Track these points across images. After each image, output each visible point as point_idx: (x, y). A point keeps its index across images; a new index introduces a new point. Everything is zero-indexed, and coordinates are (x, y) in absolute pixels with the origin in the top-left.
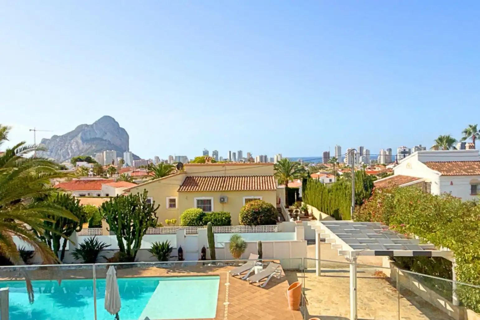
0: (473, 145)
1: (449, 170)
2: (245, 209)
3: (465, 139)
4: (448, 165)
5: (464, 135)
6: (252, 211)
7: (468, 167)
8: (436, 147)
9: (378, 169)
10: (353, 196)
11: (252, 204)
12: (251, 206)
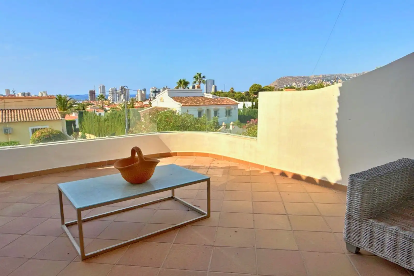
0: (199, 86)
1: (186, 102)
2: (36, 136)
3: (195, 82)
4: (186, 99)
5: (194, 80)
6: (44, 138)
7: (197, 100)
8: (177, 88)
9: (137, 105)
10: (126, 121)
11: (42, 131)
12: (41, 133)
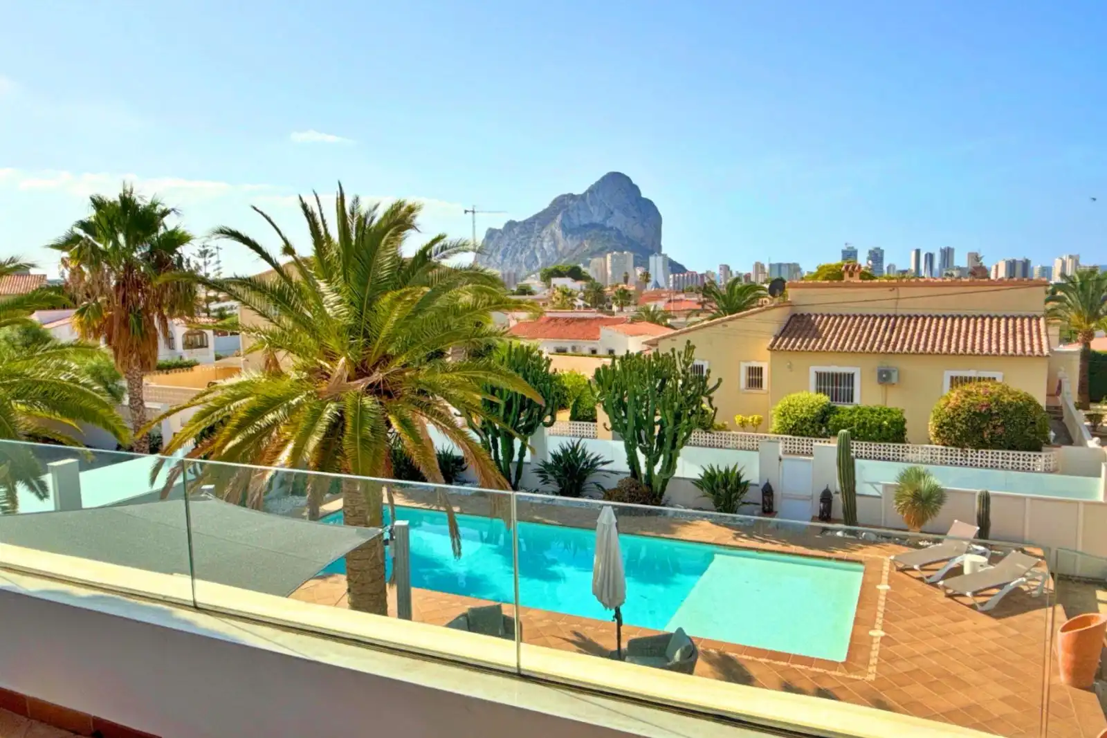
2: (949, 403)
6: (969, 411)
11: (970, 390)
12: (966, 397)
